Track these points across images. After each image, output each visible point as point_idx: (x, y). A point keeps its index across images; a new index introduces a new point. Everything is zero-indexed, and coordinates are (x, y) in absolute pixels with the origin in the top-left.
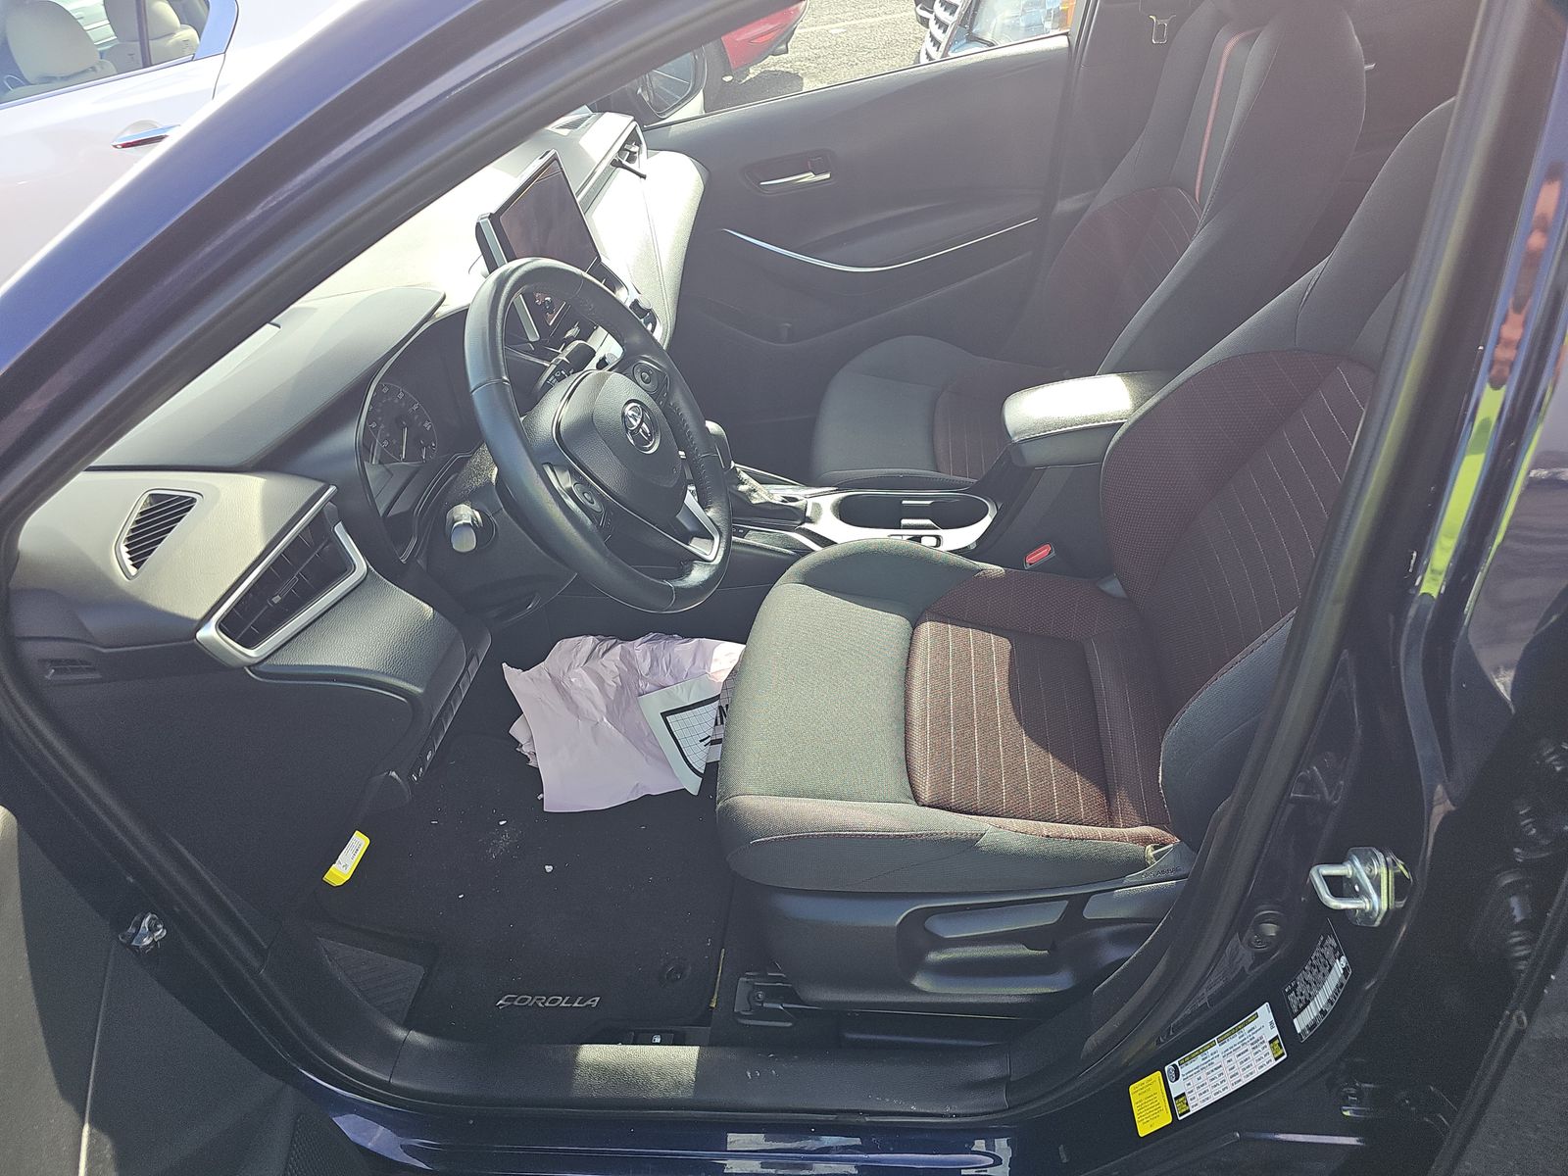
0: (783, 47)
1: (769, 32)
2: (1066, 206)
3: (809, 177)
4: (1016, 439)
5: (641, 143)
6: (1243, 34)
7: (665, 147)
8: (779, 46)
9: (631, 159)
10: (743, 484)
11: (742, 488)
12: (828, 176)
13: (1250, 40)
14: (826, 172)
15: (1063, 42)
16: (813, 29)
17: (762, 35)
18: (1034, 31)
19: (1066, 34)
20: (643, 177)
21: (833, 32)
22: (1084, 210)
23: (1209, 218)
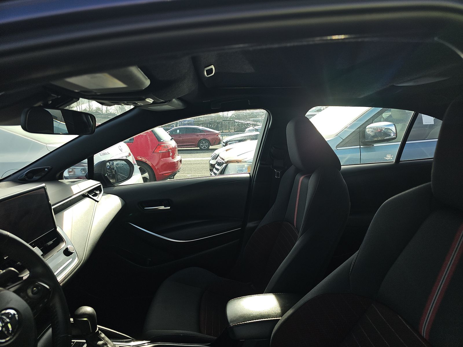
0: (173, 177)
1: (169, 173)
2: (250, 225)
3: (162, 208)
4: (231, 325)
5: (101, 191)
6: (305, 176)
7: (111, 193)
8: (171, 177)
9: (96, 195)
10: (101, 340)
11: (100, 343)
12: (169, 208)
13: (309, 177)
14: (169, 207)
15: (248, 175)
16: (183, 175)
17: (167, 173)
18: (241, 171)
19: (249, 173)
20: (98, 202)
21: (188, 176)
22: (256, 227)
23: (301, 235)
